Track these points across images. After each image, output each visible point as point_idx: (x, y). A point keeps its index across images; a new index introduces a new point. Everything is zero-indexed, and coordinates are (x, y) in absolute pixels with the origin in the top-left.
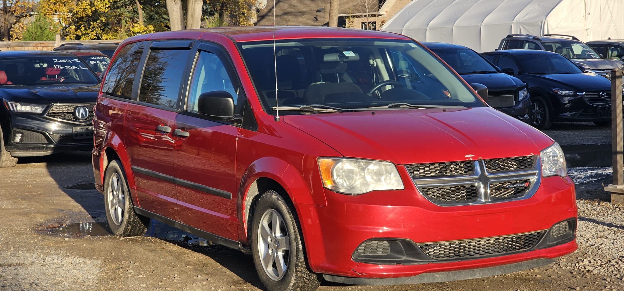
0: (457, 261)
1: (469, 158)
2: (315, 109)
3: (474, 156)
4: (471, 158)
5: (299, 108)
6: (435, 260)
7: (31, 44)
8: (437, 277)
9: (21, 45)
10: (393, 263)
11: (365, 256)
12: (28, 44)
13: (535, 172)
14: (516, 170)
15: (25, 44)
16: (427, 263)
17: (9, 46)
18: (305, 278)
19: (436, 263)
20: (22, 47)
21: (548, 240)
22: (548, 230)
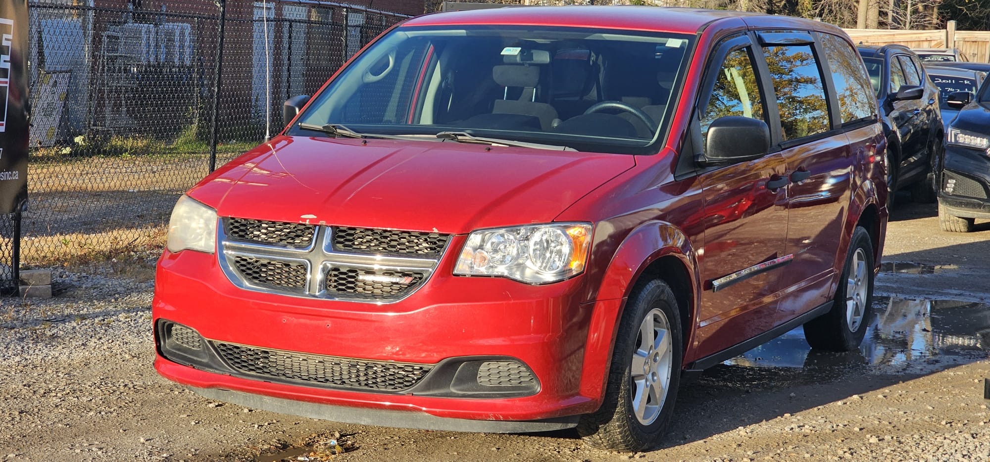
1: (305, 220)
2: (338, 131)
4: (308, 221)
6: (235, 372)
16: (223, 373)
21: (454, 385)
22: (436, 367)
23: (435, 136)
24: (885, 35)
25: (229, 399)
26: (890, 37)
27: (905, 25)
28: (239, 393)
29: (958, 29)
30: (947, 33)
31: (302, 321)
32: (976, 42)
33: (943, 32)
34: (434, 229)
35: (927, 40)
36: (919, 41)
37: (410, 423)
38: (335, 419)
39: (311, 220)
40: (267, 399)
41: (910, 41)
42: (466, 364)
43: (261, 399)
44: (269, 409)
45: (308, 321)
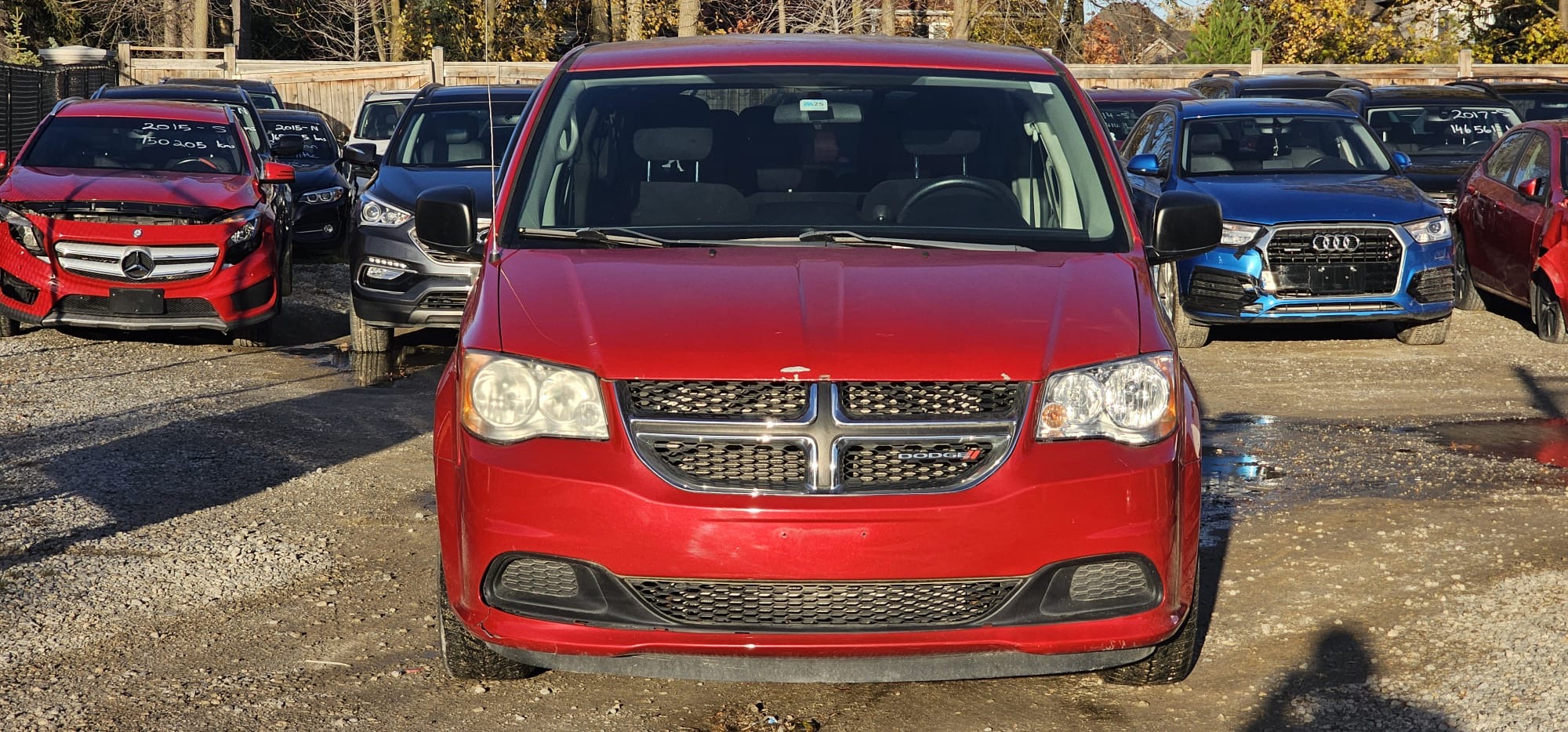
0: (733, 632)
1: (791, 375)
2: (610, 237)
3: (808, 370)
4: (796, 376)
5: (573, 234)
6: (674, 624)
7: (1191, 70)
8: (706, 667)
9: (1165, 74)
10: (567, 619)
11: (519, 595)
12: (1183, 71)
13: (1004, 424)
14: (973, 416)
15: (1175, 70)
16: (652, 628)
17: (1136, 76)
18: (467, 637)
19: (675, 630)
20: (1168, 78)
21: (1046, 605)
22: (1029, 580)
23: (797, 239)
24: (338, 70)
25: (629, 670)
26: (346, 72)
27: (352, 55)
28: (650, 657)
29: (446, 59)
30: (433, 64)
31: (818, 532)
32: (475, 78)
33: (427, 64)
34: (1003, 375)
35: (403, 77)
36: (392, 78)
37: (962, 670)
38: (839, 679)
39: (801, 375)
40: (707, 661)
41: (378, 79)
42: (1062, 572)
43: (698, 662)
44: (714, 677)
45: (827, 532)
